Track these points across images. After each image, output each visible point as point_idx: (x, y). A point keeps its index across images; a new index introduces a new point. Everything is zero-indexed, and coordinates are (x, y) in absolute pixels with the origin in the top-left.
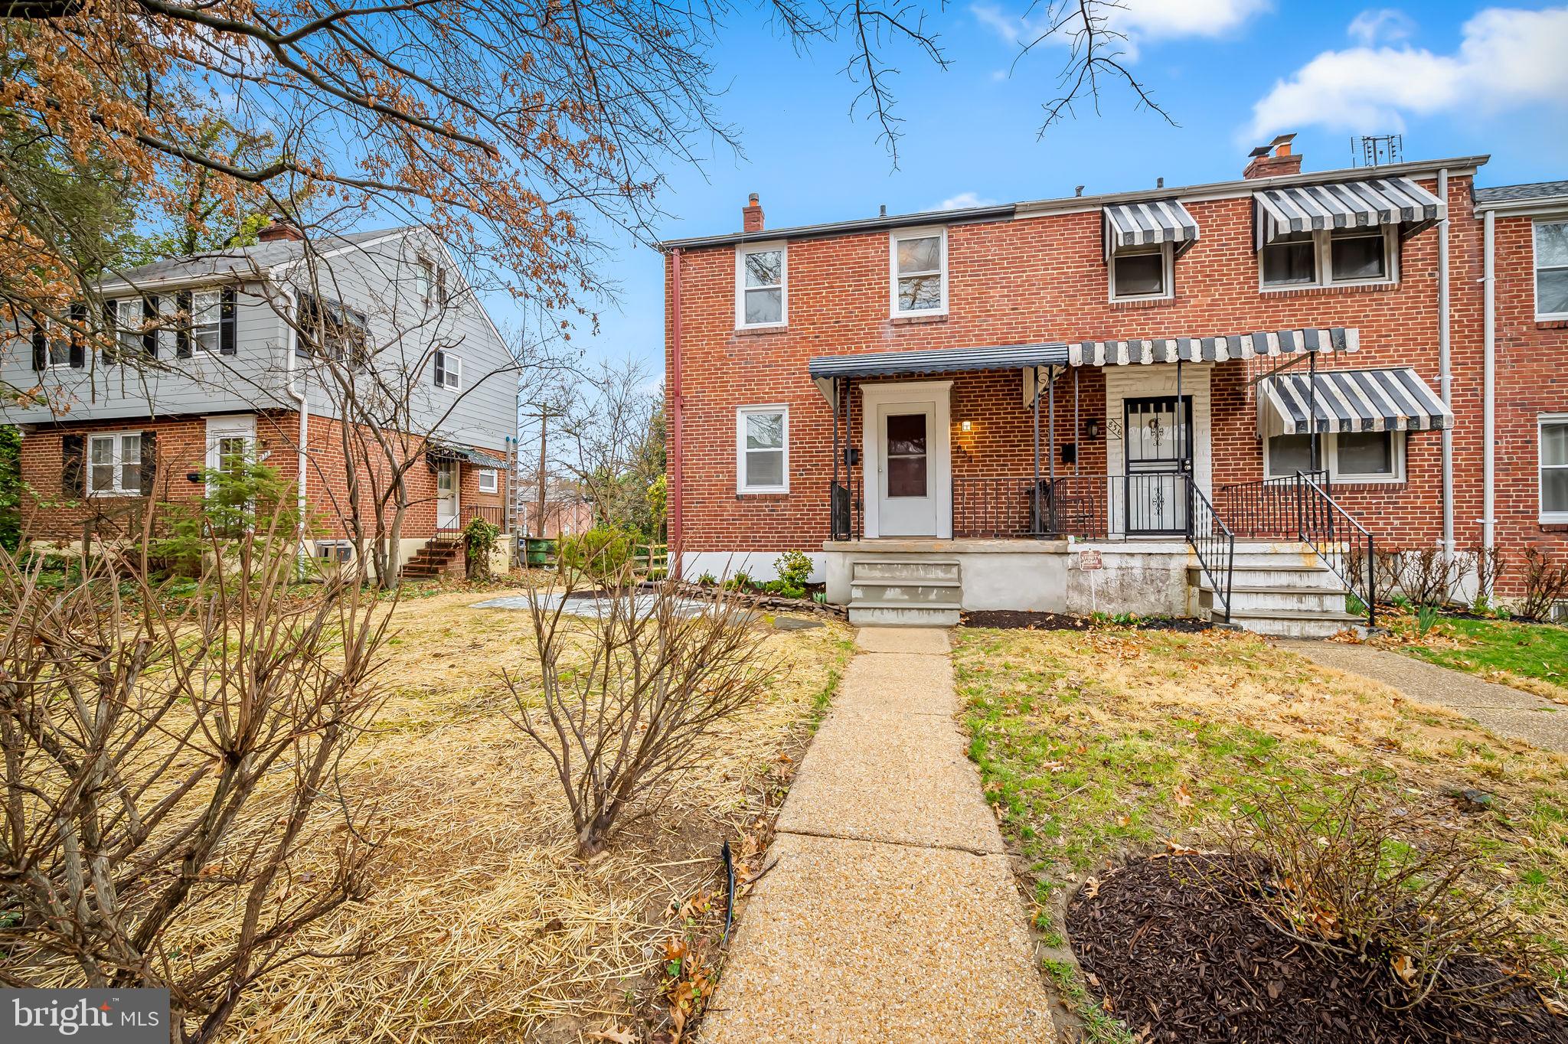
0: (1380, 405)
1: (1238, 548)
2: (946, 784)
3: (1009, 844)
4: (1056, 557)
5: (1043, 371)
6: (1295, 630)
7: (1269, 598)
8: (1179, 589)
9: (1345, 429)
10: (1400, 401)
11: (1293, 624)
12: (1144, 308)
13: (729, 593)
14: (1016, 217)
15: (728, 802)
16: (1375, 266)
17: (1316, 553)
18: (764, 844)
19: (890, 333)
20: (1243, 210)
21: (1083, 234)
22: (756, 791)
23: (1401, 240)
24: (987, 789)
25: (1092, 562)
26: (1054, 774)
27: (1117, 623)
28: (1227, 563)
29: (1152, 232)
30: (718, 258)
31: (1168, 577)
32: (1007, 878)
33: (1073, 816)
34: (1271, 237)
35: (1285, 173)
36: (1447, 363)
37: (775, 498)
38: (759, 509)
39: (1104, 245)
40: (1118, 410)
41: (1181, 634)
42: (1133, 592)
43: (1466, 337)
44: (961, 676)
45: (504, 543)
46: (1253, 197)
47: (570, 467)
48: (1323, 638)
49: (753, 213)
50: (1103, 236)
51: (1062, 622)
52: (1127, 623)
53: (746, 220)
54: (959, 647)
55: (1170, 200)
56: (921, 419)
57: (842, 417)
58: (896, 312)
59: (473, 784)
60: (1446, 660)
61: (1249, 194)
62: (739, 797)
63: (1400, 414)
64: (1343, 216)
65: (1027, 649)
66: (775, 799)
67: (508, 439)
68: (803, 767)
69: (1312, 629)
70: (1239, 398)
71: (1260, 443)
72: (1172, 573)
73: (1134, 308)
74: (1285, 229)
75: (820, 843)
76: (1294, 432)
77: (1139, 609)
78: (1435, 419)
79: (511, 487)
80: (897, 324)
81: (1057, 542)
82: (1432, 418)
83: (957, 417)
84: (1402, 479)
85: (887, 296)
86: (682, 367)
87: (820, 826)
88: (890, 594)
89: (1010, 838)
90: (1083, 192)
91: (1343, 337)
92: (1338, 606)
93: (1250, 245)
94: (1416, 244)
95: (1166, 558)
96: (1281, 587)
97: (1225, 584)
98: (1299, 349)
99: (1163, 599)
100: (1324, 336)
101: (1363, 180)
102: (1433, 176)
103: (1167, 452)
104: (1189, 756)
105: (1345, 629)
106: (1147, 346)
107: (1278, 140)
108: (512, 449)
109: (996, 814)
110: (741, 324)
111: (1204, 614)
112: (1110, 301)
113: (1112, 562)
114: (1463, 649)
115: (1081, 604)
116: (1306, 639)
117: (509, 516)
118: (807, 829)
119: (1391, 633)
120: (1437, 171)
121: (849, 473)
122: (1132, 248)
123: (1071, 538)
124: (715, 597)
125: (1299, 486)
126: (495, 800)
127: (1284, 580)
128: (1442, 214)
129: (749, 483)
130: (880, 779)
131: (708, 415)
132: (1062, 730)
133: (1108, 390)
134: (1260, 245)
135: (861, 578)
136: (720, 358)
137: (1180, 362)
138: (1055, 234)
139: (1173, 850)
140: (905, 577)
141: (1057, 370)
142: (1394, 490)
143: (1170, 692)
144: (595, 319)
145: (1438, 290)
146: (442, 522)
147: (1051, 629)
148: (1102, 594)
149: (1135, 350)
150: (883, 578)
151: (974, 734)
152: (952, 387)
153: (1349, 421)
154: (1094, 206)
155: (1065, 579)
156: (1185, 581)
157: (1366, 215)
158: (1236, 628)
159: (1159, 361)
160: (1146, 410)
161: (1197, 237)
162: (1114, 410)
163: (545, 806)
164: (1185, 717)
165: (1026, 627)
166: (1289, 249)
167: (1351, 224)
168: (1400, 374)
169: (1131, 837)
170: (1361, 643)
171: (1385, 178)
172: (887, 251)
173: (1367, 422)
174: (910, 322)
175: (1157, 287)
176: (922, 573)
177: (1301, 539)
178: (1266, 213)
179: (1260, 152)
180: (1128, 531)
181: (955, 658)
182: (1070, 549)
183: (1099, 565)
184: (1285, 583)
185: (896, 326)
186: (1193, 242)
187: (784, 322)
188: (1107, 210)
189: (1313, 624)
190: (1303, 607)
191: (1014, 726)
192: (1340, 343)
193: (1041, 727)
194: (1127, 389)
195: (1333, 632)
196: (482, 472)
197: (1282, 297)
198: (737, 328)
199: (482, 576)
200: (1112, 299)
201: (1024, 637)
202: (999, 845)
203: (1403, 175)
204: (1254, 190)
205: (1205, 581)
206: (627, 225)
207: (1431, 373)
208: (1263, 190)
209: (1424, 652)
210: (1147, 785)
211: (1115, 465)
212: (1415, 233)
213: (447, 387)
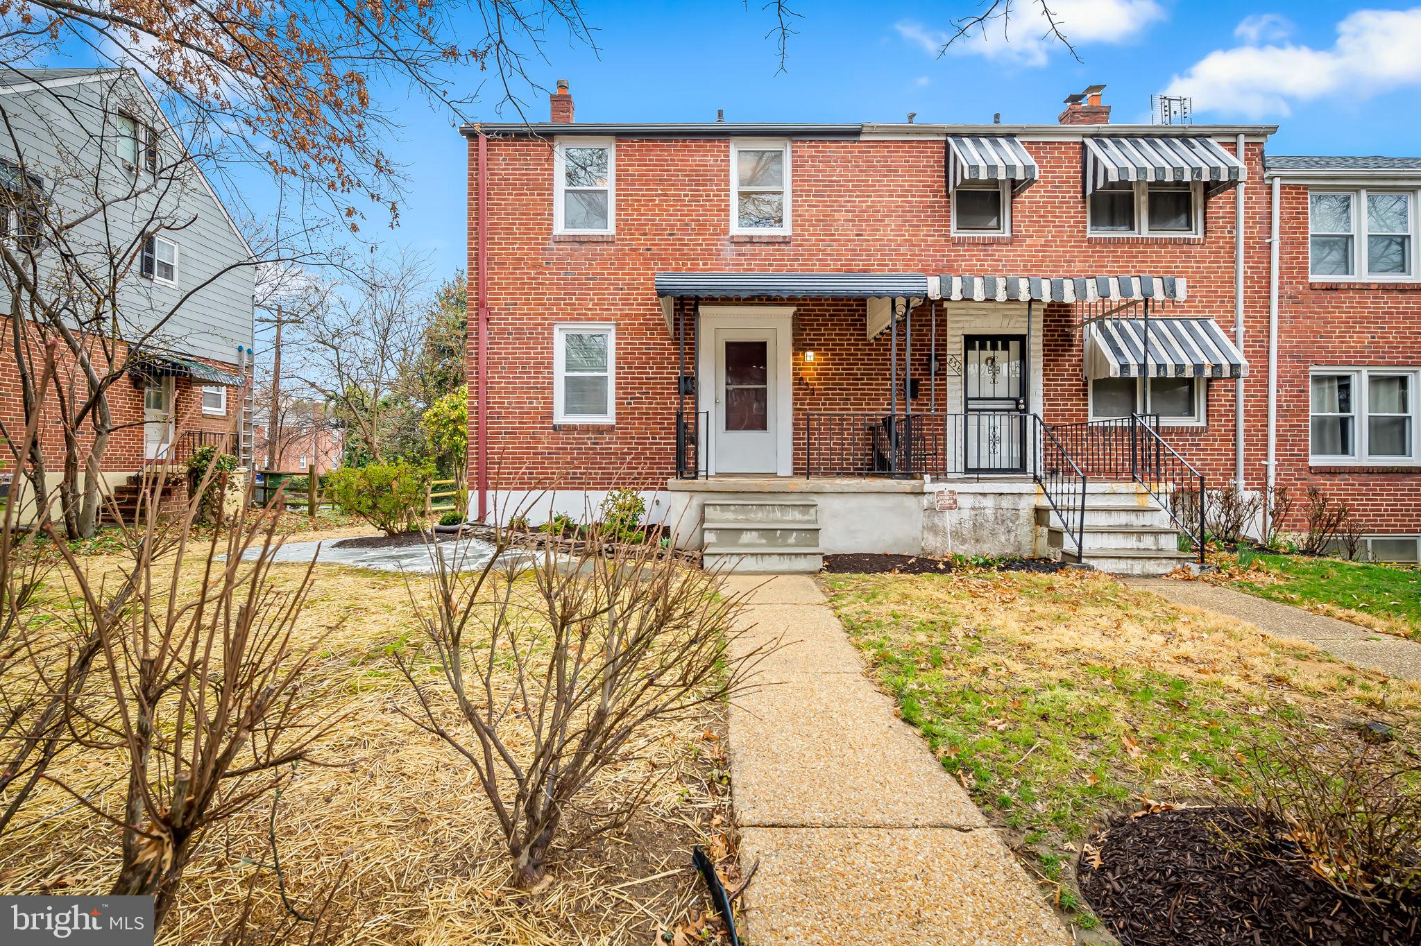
0: (1190, 353)
1: (1090, 487)
2: (894, 752)
3: (987, 814)
4: (912, 498)
5: (900, 302)
6: (1138, 568)
7: (1112, 537)
8: (1027, 529)
9: (1162, 374)
10: (1205, 350)
11: (1136, 562)
12: (984, 244)
13: (559, 538)
14: (862, 138)
15: (669, 796)
16: (1183, 219)
17: (1149, 492)
18: (733, 844)
19: (729, 251)
20: (1074, 153)
21: (929, 161)
22: (693, 779)
23: (1207, 197)
24: (940, 754)
25: (948, 502)
26: (1002, 733)
27: (977, 565)
28: (1079, 503)
29: (995, 167)
30: (536, 150)
31: (1018, 516)
32: (1006, 855)
33: (1041, 779)
34: (1100, 184)
35: (1096, 122)
36: (1241, 317)
37: (599, 430)
38: (580, 441)
39: (947, 177)
40: (958, 346)
41: (1041, 575)
42: (986, 533)
43: (1256, 292)
44: (851, 628)
45: (240, 477)
46: (1083, 143)
47: (313, 385)
48: (1160, 575)
49: (561, 102)
50: (947, 167)
51: (923, 565)
52: (987, 565)
53: (554, 109)
54: (833, 598)
55: (1010, 136)
56: (762, 346)
57: (676, 341)
58: (736, 228)
59: (328, 801)
60: (1275, 594)
61: (1080, 139)
62: (678, 788)
63: (1206, 362)
64: (1163, 169)
65: (906, 596)
66: (719, 786)
67: (240, 349)
68: (733, 745)
69: (1152, 567)
70: (1068, 339)
71: (1085, 384)
72: (1022, 513)
73: (975, 243)
74: (1114, 177)
75: (794, 836)
76: (1118, 375)
77: (991, 549)
78: (1234, 367)
79: (244, 409)
80: (736, 242)
81: (913, 482)
82: (1232, 366)
83: (800, 346)
84: (1202, 423)
85: (726, 210)
86: (488, 273)
87: (785, 816)
88: (746, 538)
89: (988, 808)
90: (915, 119)
91: (1173, 285)
92: (1170, 544)
93: (1079, 189)
94: (1219, 202)
95: (1016, 498)
96: (1120, 526)
97: (1077, 524)
98: (1137, 295)
99: (1012, 539)
100: (1157, 283)
101: (1177, 137)
102: (1232, 140)
103: (1002, 391)
104: (1119, 705)
105: (1179, 566)
106: (1001, 283)
107: (1091, 89)
108: (246, 361)
109: (960, 782)
110: (559, 229)
111: (1055, 555)
112: (952, 235)
113: (965, 502)
114: (1281, 583)
115: (934, 545)
116: (1147, 576)
117: (242, 445)
118: (772, 820)
119: (1219, 570)
120: (1236, 136)
121: (681, 403)
122: (974, 181)
123: (927, 478)
124: (541, 544)
125: (1133, 428)
126: (369, 821)
127: (1122, 519)
128: (1243, 176)
129: (568, 411)
130: (823, 753)
131: (519, 331)
132: (985, 682)
133: (949, 325)
134: (1089, 191)
135: (712, 521)
136: (534, 267)
137: (1031, 300)
138: (900, 159)
139: (1149, 806)
140: (760, 518)
141: (916, 302)
142: (1197, 433)
143: (1068, 637)
144: (394, 209)
145: (1235, 247)
146: (150, 452)
147: (915, 573)
148: (957, 535)
149: (990, 286)
150: (736, 521)
151: (898, 694)
152: (795, 314)
153: (1165, 366)
154: (938, 134)
155: (921, 519)
156: (1033, 520)
157: (1181, 170)
158: (1090, 568)
159: (1012, 300)
160: (983, 347)
161: (1036, 178)
162: (955, 346)
163: (442, 823)
164: (1093, 662)
165: (890, 571)
166: (1112, 196)
167: (1169, 178)
168: (1203, 323)
169: (1108, 797)
170: (1195, 579)
171: (1194, 137)
172: (727, 160)
173: (1180, 368)
174: (751, 241)
175: (993, 223)
176: (778, 514)
177: (1134, 479)
178: (1096, 160)
179: (1075, 99)
180: (967, 470)
181: (835, 608)
182: (927, 488)
183: (954, 506)
184: (1124, 523)
185: (736, 243)
186: (1030, 182)
187: (611, 230)
188: (950, 140)
189: (1152, 562)
190: (1142, 546)
191: (937, 680)
192: (1171, 290)
193: (963, 681)
194: (967, 325)
195: (1169, 570)
196: (205, 389)
197: (1108, 242)
198: (555, 232)
199: (213, 521)
200: (954, 232)
201: (895, 582)
202: (980, 820)
203: (1209, 136)
204: (1084, 136)
205: (1054, 521)
206: (447, 98)
207: (1228, 324)
208: (1092, 136)
209: (1252, 588)
210: (1094, 738)
211: (954, 404)
212: (1218, 192)
213: (158, 280)
